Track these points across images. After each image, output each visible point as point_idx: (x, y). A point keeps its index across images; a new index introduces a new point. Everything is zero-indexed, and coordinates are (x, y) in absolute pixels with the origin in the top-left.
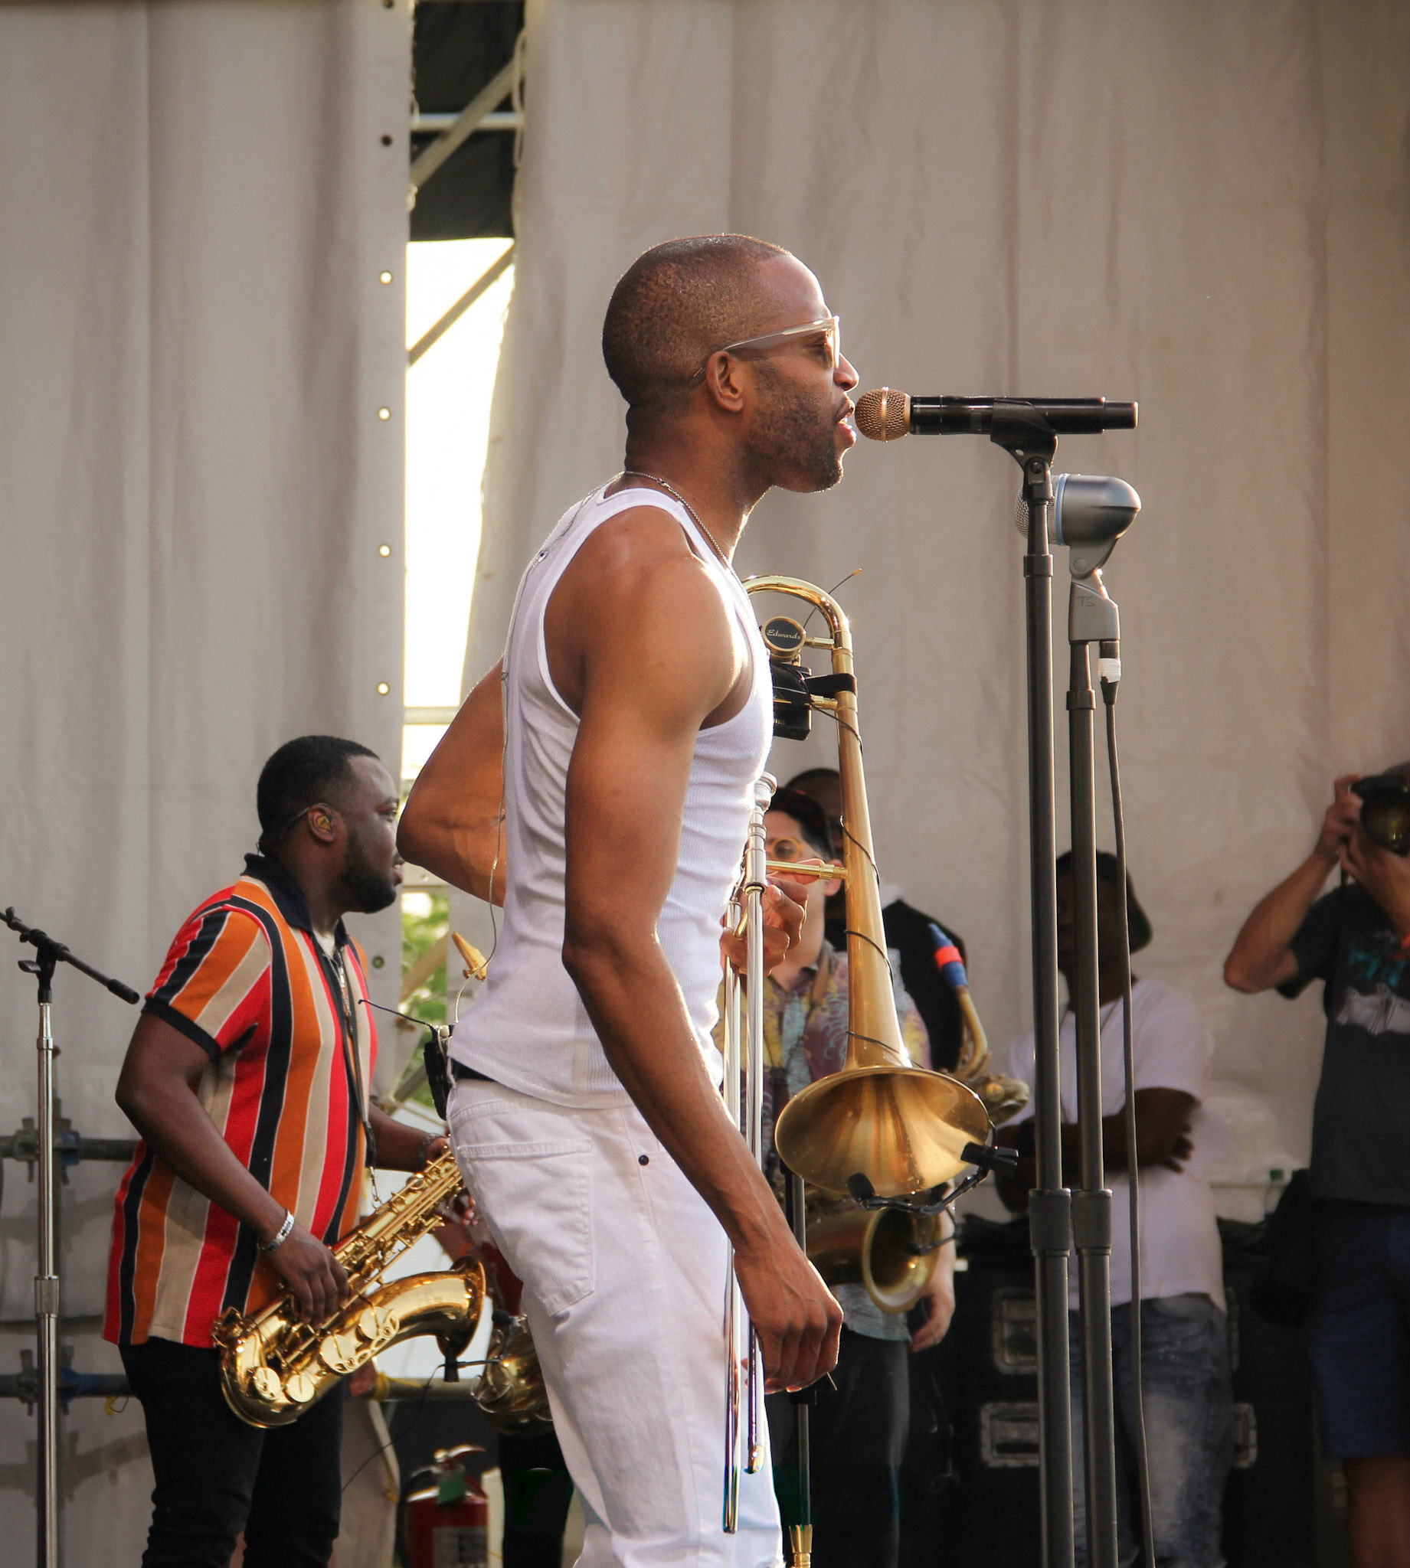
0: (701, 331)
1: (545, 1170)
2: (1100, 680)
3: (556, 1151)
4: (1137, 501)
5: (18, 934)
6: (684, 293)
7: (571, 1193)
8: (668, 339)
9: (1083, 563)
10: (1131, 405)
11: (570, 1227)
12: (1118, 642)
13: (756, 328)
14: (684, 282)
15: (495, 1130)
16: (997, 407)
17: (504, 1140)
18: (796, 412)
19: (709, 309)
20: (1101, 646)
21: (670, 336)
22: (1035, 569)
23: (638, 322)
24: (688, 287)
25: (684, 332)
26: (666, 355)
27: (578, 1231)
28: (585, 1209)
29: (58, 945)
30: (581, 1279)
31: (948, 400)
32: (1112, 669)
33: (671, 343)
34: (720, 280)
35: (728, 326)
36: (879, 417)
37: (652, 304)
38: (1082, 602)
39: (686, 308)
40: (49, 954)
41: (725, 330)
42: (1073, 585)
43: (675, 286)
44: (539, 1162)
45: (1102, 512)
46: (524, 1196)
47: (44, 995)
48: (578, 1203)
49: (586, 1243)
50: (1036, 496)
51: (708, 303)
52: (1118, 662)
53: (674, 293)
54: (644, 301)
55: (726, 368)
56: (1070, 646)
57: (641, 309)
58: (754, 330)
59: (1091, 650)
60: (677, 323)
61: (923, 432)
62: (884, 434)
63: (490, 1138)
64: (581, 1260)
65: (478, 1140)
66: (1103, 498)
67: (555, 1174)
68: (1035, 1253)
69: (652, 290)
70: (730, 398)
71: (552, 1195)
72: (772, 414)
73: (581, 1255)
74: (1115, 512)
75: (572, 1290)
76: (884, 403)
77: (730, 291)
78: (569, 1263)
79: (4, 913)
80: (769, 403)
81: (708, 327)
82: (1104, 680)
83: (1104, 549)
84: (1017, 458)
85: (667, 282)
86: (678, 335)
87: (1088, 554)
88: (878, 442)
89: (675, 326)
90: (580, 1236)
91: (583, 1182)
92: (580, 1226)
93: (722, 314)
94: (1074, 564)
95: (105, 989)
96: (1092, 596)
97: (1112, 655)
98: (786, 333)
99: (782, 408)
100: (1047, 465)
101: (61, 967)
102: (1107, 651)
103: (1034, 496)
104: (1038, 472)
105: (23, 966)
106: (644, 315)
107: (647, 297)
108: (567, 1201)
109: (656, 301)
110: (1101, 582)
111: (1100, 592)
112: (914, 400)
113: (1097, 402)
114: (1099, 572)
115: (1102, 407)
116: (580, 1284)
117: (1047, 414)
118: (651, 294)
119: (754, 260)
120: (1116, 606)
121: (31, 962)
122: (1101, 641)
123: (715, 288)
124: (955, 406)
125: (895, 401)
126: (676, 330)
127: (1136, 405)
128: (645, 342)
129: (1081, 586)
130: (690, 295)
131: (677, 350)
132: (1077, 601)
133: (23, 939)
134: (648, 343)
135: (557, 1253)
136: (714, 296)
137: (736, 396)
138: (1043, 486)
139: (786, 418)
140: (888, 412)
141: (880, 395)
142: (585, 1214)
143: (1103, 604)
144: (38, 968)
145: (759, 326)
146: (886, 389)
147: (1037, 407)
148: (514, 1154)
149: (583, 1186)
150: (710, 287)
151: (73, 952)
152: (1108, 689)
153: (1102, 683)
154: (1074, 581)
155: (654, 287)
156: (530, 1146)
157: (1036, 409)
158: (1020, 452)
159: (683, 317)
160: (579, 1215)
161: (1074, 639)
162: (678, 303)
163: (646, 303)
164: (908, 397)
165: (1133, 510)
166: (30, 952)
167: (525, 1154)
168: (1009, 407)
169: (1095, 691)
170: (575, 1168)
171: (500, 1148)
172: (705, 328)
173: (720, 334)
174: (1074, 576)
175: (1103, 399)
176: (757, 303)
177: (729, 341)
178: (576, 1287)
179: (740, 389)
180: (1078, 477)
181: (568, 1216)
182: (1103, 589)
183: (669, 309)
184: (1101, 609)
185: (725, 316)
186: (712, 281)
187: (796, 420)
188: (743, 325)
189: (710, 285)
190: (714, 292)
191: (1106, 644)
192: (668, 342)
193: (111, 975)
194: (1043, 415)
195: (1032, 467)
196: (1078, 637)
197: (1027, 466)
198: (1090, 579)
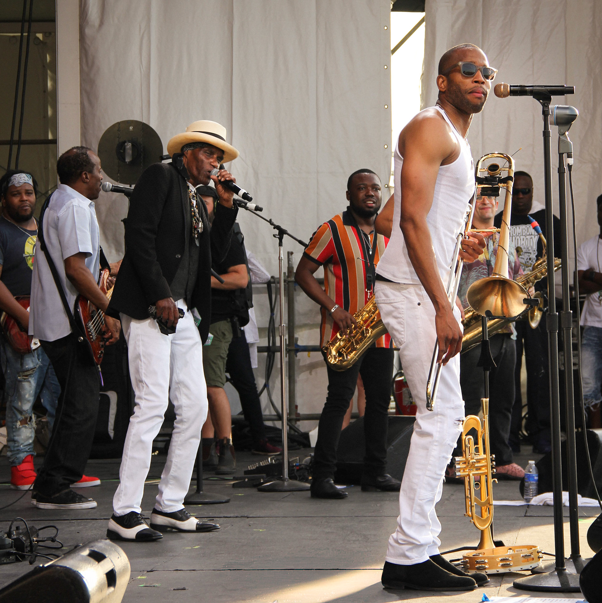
1: (393, 307)
3: (396, 301)
4: (577, 112)
5: (273, 226)
7: (400, 313)
9: (562, 131)
10: (573, 87)
11: (400, 323)
12: (573, 153)
15: (382, 295)
16: (535, 88)
17: (384, 298)
22: (546, 134)
27: (401, 324)
28: (403, 318)
29: (284, 230)
30: (403, 338)
31: (520, 86)
32: (571, 161)
36: (501, 91)
40: (282, 232)
42: (559, 137)
44: (392, 304)
45: (567, 116)
46: (389, 314)
47: (280, 244)
48: (401, 316)
49: (403, 328)
50: (546, 113)
52: (572, 159)
56: (559, 155)
59: (565, 155)
61: (513, 95)
62: (502, 96)
63: (381, 297)
64: (402, 333)
65: (378, 298)
66: (568, 112)
67: (396, 308)
68: (548, 331)
70: (442, 88)
71: (395, 314)
73: (402, 331)
74: (571, 116)
75: (401, 341)
76: (502, 87)
78: (400, 333)
79: (269, 220)
82: (568, 164)
83: (569, 126)
84: (540, 102)
87: (564, 128)
88: (501, 98)
90: (402, 326)
91: (403, 310)
92: (402, 323)
94: (559, 131)
95: (298, 242)
96: (565, 140)
97: (571, 157)
100: (549, 104)
101: (285, 236)
102: (569, 156)
103: (545, 114)
104: (546, 107)
105: (274, 236)
108: (399, 316)
110: (567, 136)
111: (567, 139)
112: (511, 86)
113: (563, 86)
114: (567, 133)
115: (565, 88)
116: (402, 339)
120: (572, 143)
121: (277, 235)
122: (567, 153)
124: (523, 88)
125: (505, 86)
127: (574, 87)
129: (562, 137)
132: (561, 142)
133: (274, 228)
135: (397, 330)
138: (548, 111)
140: (503, 90)
141: (501, 85)
142: (403, 319)
143: (568, 142)
144: (278, 236)
146: (503, 83)
148: (386, 302)
149: (402, 312)
151: (289, 232)
152: (570, 167)
156: (390, 300)
157: (545, 88)
158: (541, 101)
160: (402, 320)
164: (509, 85)
165: (577, 115)
166: (276, 232)
167: (388, 302)
168: (538, 88)
169: (566, 167)
170: (400, 306)
171: (382, 300)
174: (560, 135)
175: (565, 86)
178: (401, 340)
180: (561, 106)
181: (399, 320)
182: (568, 138)
184: (567, 144)
191: (569, 154)
193: (299, 239)
194: (548, 90)
195: (545, 105)
196: (561, 152)
197: (543, 105)
198: (564, 135)
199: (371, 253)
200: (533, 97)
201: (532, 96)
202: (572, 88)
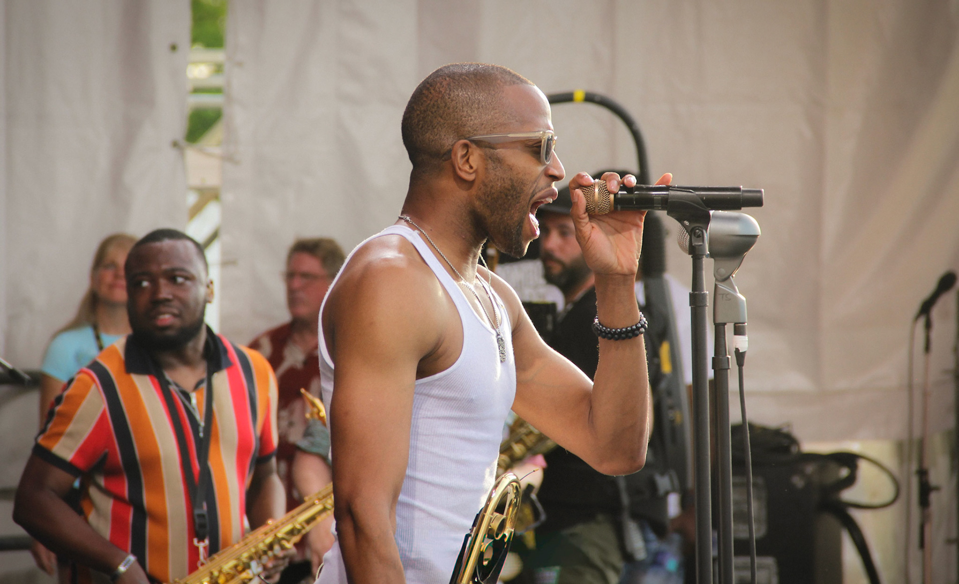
0: (455, 125)
2: (735, 350)
4: (759, 230)
6: (449, 98)
8: (434, 127)
9: (723, 271)
10: (760, 192)
12: (746, 324)
13: (492, 129)
14: (450, 91)
16: (672, 193)
18: (509, 190)
19: (463, 111)
20: (735, 327)
21: (435, 125)
22: (697, 302)
23: (418, 112)
24: (452, 95)
25: (445, 123)
26: (431, 137)
32: (742, 343)
33: (436, 130)
34: (475, 93)
35: (473, 125)
36: (594, 200)
37: (429, 102)
38: (723, 297)
39: (449, 108)
41: (470, 127)
42: (716, 286)
43: (445, 92)
45: (736, 238)
51: (463, 108)
52: (747, 338)
53: (443, 97)
54: (425, 99)
55: (468, 151)
56: (714, 326)
57: (422, 104)
58: (491, 130)
59: (729, 329)
60: (441, 117)
66: (737, 228)
69: (431, 93)
70: (466, 172)
72: (492, 187)
74: (744, 239)
76: (596, 191)
77: (479, 102)
80: (492, 179)
81: (460, 123)
82: (737, 350)
83: (737, 262)
84: (685, 226)
85: (441, 89)
86: (440, 125)
87: (725, 266)
89: (440, 119)
93: (471, 116)
94: (717, 271)
96: (729, 294)
97: (743, 333)
98: (511, 135)
99: (499, 185)
100: (705, 232)
102: (739, 330)
103: (696, 252)
104: (699, 236)
106: (422, 109)
107: (427, 97)
109: (431, 100)
110: (735, 284)
111: (736, 291)
113: (738, 189)
114: (734, 277)
115: (741, 193)
117: (704, 198)
118: (430, 96)
119: (502, 84)
120: (745, 300)
122: (735, 323)
123: (470, 98)
124: (644, 193)
126: (440, 122)
127: (763, 190)
128: (421, 126)
129: (722, 287)
130: (452, 100)
131: (438, 135)
132: (719, 297)
134: (422, 127)
136: (468, 103)
137: (471, 171)
138: (702, 244)
139: (501, 192)
140: (599, 198)
143: (736, 298)
145: (494, 128)
147: (697, 193)
150: (467, 97)
152: (740, 356)
153: (736, 352)
154: (717, 283)
155: (432, 91)
157: (697, 194)
158: (687, 223)
159: (445, 114)
161: (717, 322)
162: (444, 104)
163: (425, 101)
165: (756, 236)
168: (679, 193)
169: (732, 358)
172: (458, 123)
173: (466, 129)
174: (716, 280)
175: (743, 188)
176: (496, 113)
177: (471, 134)
179: (475, 167)
182: (737, 288)
183: (438, 107)
184: (735, 302)
185: (473, 118)
186: (469, 93)
187: (506, 196)
188: (483, 126)
189: (466, 95)
190: (468, 100)
191: (739, 326)
192: (434, 129)
194: (702, 199)
195: (695, 234)
196: (720, 320)
197: (692, 232)
198: (727, 282)
199: (201, 435)
200: (668, 214)
201: (666, 212)
202: (759, 194)
